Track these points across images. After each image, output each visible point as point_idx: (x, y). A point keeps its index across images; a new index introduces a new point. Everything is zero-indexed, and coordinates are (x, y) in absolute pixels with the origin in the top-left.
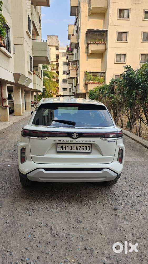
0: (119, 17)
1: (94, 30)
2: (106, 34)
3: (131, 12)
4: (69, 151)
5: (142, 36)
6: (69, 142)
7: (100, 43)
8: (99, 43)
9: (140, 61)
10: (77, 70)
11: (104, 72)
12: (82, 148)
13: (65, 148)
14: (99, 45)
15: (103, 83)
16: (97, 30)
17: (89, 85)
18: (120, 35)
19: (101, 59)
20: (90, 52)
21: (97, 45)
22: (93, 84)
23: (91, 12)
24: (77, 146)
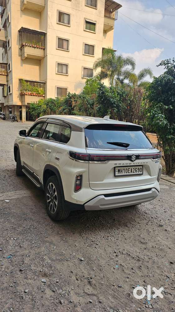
0: (59, 20)
1: (29, 29)
2: (45, 37)
3: (72, 18)
4: (125, 174)
5: (84, 48)
6: (128, 165)
7: (38, 46)
8: (36, 47)
9: (83, 75)
10: (7, 76)
11: (44, 83)
12: (136, 170)
13: (122, 171)
14: (36, 49)
15: (44, 95)
16: (34, 30)
17: (25, 95)
18: (61, 41)
19: (38, 67)
20: (26, 56)
21: (34, 48)
22: (32, 95)
23: (24, 6)
24: (131, 169)
